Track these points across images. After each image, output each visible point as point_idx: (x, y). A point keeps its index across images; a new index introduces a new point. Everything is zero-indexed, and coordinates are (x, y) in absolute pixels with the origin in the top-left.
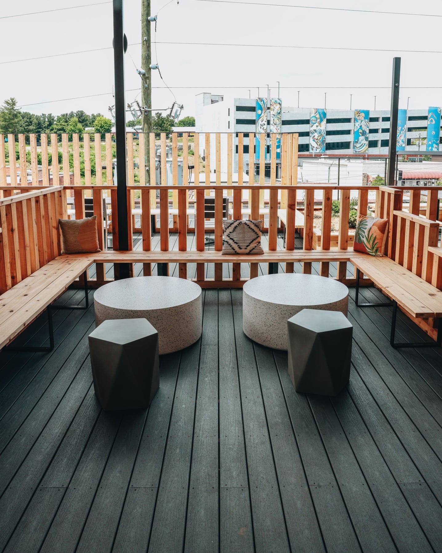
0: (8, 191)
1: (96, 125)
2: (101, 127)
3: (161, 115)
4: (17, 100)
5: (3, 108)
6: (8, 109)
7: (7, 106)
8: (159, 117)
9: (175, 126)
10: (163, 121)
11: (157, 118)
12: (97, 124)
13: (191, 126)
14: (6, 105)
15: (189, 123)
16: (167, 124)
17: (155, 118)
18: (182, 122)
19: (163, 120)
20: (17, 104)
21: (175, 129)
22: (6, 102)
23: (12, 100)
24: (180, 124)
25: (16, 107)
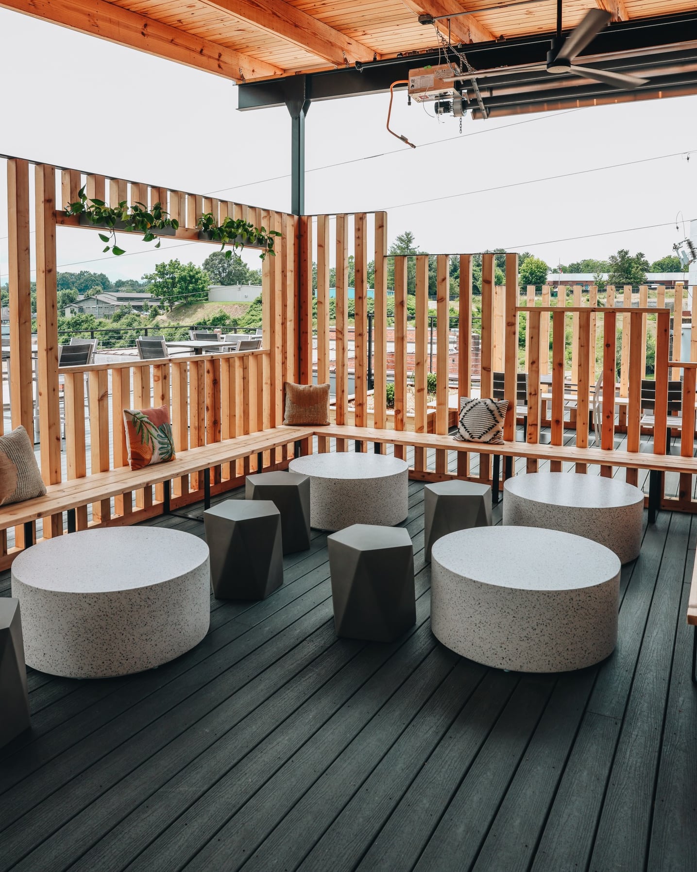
0: (692, 370)
1: (524, 270)
2: (531, 274)
3: (627, 254)
4: (414, 234)
5: (396, 247)
6: (402, 248)
7: (400, 245)
8: (623, 257)
9: (650, 272)
10: (630, 264)
11: (620, 260)
12: (525, 268)
13: (675, 272)
14: (398, 243)
15: (672, 266)
16: (637, 267)
17: (618, 258)
18: (659, 265)
19: (630, 261)
20: (413, 241)
21: (650, 276)
22: (399, 238)
23: (408, 234)
24: (654, 268)
25: (412, 246)
